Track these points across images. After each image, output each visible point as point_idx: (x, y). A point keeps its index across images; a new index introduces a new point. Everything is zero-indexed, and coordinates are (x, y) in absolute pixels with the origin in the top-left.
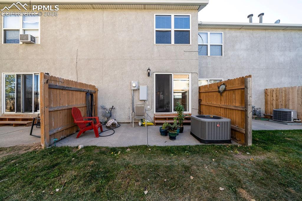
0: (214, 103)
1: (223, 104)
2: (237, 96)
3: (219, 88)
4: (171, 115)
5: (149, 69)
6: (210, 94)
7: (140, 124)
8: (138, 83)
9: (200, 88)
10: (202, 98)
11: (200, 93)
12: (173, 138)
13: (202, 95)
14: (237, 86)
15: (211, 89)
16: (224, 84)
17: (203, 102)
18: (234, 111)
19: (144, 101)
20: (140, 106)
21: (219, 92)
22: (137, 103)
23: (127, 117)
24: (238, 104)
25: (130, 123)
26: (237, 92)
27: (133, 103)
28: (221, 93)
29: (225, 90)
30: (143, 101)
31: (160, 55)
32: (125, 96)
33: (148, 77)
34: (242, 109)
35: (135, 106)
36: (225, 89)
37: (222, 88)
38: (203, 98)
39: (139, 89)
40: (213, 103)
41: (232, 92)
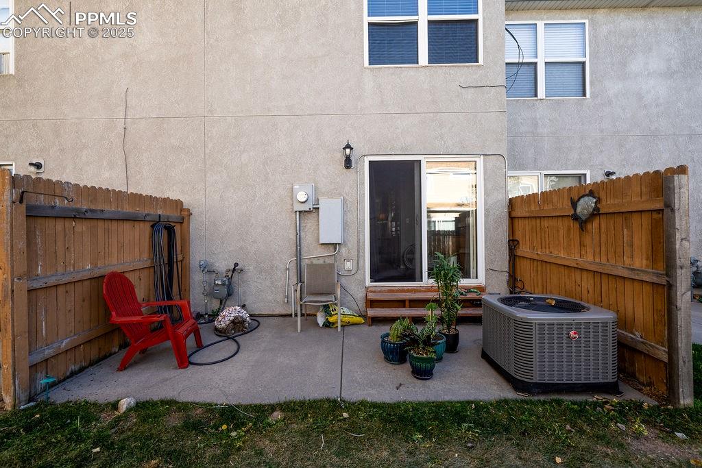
0: (561, 255)
1: (588, 259)
2: (639, 234)
3: (574, 204)
4: (420, 291)
5: (348, 146)
6: (546, 223)
7: (321, 320)
8: (316, 189)
9: (512, 202)
10: (518, 236)
11: (512, 219)
12: (423, 373)
13: (519, 225)
14: (638, 200)
15: (548, 209)
16: (591, 194)
17: (524, 250)
18: (628, 285)
19: (334, 245)
20: (321, 262)
21: (575, 217)
22: (313, 254)
23: (280, 297)
24: (640, 262)
25: (291, 315)
26: (635, 221)
27: (298, 253)
28: (582, 223)
29: (596, 213)
30: (331, 248)
31: (382, 101)
32: (272, 230)
33: (345, 170)
34: (655, 279)
35: (305, 263)
36: (596, 209)
37: (587, 205)
38: (524, 236)
39: (318, 208)
40: (555, 253)
41: (619, 219)
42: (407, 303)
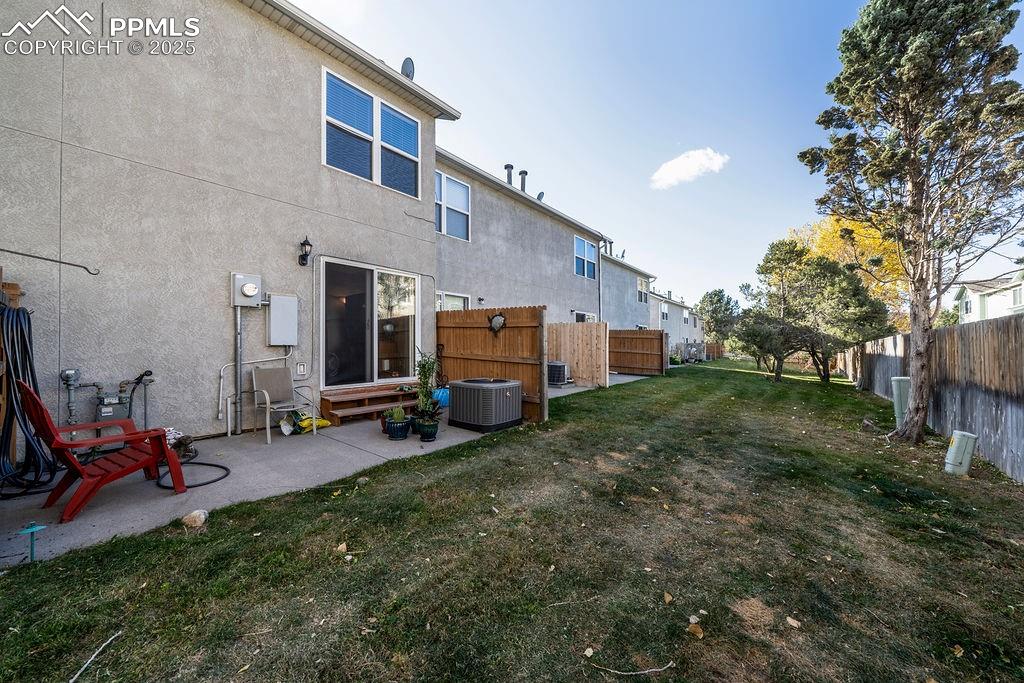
0: (479, 353)
1: (499, 354)
2: (525, 339)
3: (490, 321)
4: (364, 391)
5: (305, 243)
6: (468, 332)
7: (286, 429)
8: (263, 282)
9: (439, 315)
10: (443, 341)
11: (438, 328)
12: (428, 436)
13: (445, 333)
14: (526, 321)
15: (469, 322)
16: (501, 315)
17: (448, 351)
18: (520, 367)
19: (286, 348)
20: (269, 366)
21: (491, 329)
22: (256, 357)
23: (209, 413)
24: (526, 354)
25: (226, 434)
26: (524, 332)
27: (236, 358)
28: (495, 332)
29: (504, 326)
30: (282, 350)
31: (340, 206)
33: (299, 266)
34: (533, 362)
35: (246, 369)
36: (504, 324)
37: (498, 321)
38: (448, 341)
39: (269, 305)
40: (475, 352)
41: (516, 331)
42: (367, 401)
